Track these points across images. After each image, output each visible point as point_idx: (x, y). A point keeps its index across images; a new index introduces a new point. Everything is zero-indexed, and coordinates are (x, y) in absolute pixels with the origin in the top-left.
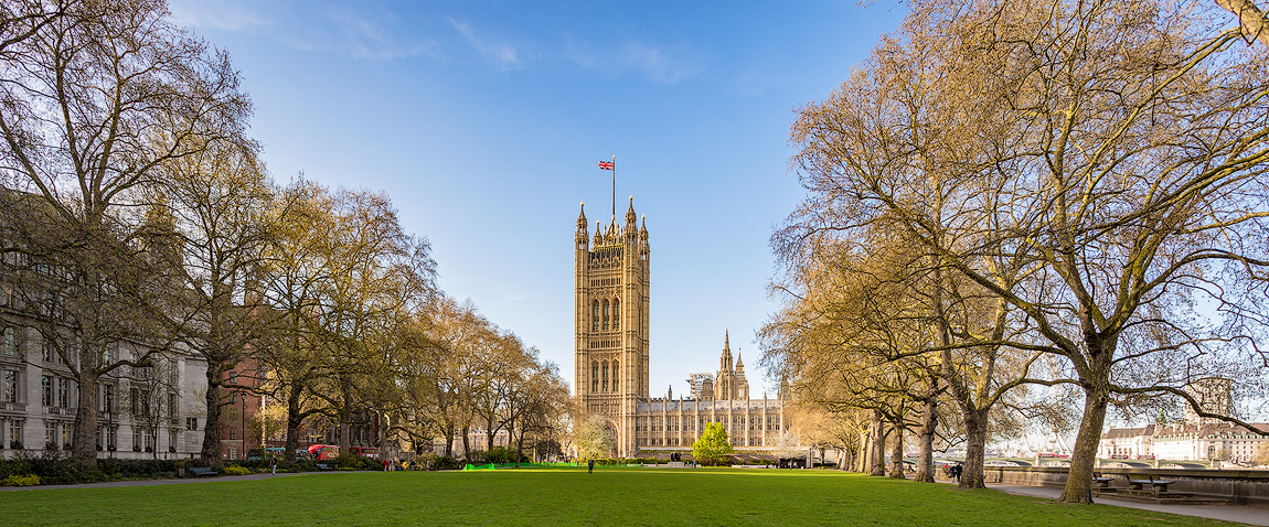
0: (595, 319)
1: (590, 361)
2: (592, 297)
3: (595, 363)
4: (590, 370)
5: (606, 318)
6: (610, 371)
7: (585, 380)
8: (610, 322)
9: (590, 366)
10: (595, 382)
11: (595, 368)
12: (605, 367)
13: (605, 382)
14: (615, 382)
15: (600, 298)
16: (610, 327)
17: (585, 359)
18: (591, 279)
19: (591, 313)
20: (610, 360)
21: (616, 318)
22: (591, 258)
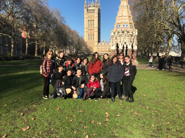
0: (89, 24)
1: (88, 34)
2: (88, 20)
3: (89, 34)
4: (88, 36)
5: (91, 24)
7: (87, 38)
8: (92, 25)
9: (88, 35)
10: (89, 39)
11: (89, 36)
12: (91, 35)
13: (91, 38)
14: (93, 38)
15: (90, 20)
16: (92, 26)
18: (88, 15)
19: (88, 23)
20: (92, 33)
21: (93, 24)
22: (88, 11)
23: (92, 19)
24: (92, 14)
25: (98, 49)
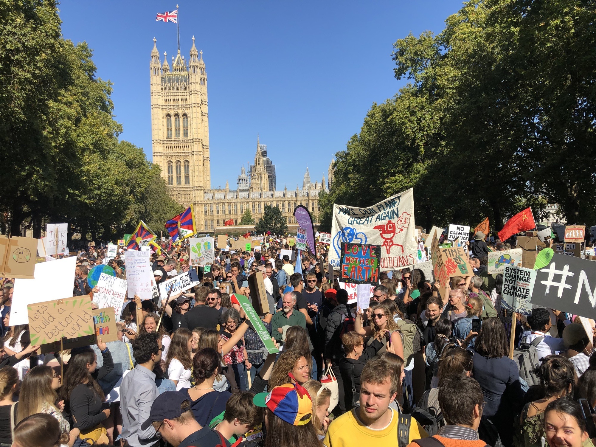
0: (169, 130)
1: (166, 161)
2: (165, 112)
3: (170, 162)
4: (166, 168)
5: (178, 129)
6: (182, 169)
8: (182, 132)
9: (166, 165)
10: (170, 178)
11: (170, 167)
13: (179, 178)
14: (187, 178)
15: (172, 112)
16: (181, 136)
17: (162, 160)
18: (164, 98)
19: (165, 124)
20: (182, 160)
21: (186, 129)
22: (163, 82)
23: (180, 112)
24: (180, 94)
25: (204, 212)
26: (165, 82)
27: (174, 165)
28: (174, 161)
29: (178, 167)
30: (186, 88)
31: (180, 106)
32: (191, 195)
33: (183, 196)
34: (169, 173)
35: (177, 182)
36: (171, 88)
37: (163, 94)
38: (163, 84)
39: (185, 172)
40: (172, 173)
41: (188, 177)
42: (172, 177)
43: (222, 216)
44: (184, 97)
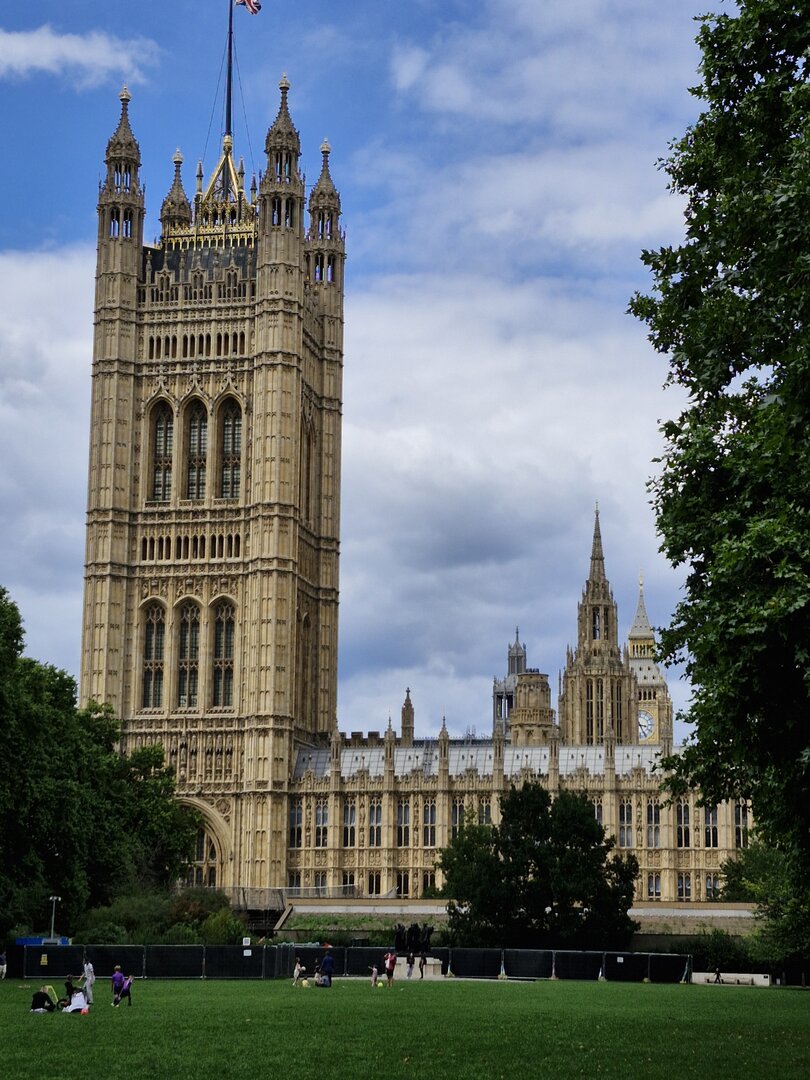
0: (160, 463)
1: (138, 603)
2: (149, 392)
3: (153, 608)
4: (136, 634)
5: (194, 462)
6: (204, 635)
7: (118, 666)
8: (209, 476)
9: (136, 616)
10: (152, 676)
11: (153, 627)
13: (186, 676)
14: (222, 675)
15: (177, 393)
16: (209, 492)
17: (121, 597)
18: (147, 333)
19: (144, 441)
20: (204, 600)
21: (228, 460)
22: (149, 266)
23: (211, 391)
24: (214, 315)
25: (284, 836)
26: (157, 266)
27: (170, 618)
28: (170, 602)
29: (187, 630)
30: (240, 292)
31: (212, 368)
32: (235, 754)
33: (200, 758)
34: (147, 655)
35: (180, 691)
36: (181, 293)
37: (147, 318)
38: (148, 274)
39: (216, 653)
40: (160, 655)
41: (229, 672)
42: (160, 673)
43: (365, 856)
44: (230, 329)
